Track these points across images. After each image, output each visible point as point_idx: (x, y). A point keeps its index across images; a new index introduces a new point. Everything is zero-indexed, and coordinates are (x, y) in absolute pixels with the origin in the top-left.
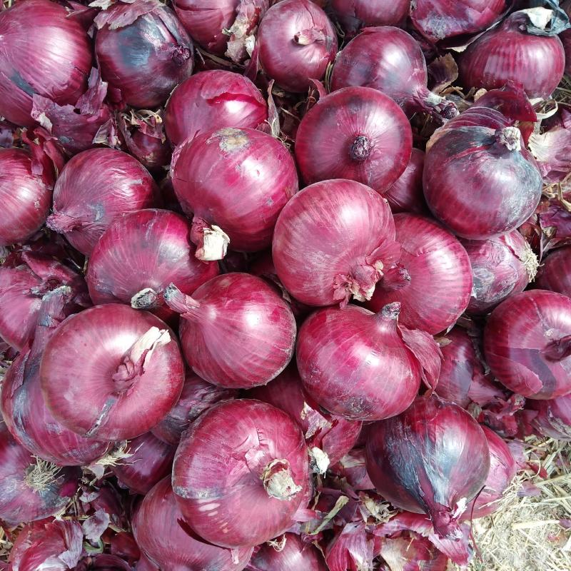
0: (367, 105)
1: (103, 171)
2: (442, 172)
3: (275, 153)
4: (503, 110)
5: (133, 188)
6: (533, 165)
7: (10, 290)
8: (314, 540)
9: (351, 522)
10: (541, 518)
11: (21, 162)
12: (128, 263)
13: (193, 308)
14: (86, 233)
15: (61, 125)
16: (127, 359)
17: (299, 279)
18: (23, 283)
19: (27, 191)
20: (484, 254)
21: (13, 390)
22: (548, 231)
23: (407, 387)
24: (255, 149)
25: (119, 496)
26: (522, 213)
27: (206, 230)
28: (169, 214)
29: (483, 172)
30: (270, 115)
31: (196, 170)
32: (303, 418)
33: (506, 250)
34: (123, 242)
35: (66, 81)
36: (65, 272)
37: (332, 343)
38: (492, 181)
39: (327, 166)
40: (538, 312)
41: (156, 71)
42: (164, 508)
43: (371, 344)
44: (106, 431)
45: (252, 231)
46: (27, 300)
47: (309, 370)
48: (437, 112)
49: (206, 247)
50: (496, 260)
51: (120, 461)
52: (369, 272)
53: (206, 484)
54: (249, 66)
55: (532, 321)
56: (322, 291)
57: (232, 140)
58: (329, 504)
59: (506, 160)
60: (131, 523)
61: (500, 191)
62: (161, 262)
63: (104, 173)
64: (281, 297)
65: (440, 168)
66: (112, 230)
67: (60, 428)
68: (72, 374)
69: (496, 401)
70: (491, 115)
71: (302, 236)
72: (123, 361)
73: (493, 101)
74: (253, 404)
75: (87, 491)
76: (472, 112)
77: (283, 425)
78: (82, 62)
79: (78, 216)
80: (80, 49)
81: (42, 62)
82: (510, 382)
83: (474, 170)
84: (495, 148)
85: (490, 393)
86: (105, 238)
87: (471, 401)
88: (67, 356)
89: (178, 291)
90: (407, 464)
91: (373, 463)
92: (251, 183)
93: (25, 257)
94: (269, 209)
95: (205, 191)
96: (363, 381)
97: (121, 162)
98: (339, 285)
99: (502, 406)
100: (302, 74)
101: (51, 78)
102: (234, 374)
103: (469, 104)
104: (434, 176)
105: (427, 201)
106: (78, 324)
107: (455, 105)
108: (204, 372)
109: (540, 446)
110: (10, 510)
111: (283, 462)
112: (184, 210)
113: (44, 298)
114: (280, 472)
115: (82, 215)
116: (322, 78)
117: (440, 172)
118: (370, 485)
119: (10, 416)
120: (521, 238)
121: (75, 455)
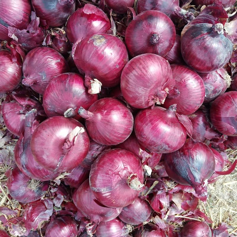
0: (156, 19)
1: (43, 58)
2: (190, 46)
3: (118, 44)
4: (213, 14)
5: (57, 64)
6: (229, 39)
7: (10, 112)
8: (145, 198)
9: (160, 190)
10: (235, 180)
11: (7, 56)
12: (60, 98)
13: (91, 116)
14: (40, 85)
15: (22, 39)
16: (67, 140)
17: (134, 99)
18: (16, 109)
19: (11, 69)
20: (209, 78)
21: (20, 154)
22: (234, 64)
23: (182, 139)
24: (109, 43)
25: (66, 188)
26: (225, 61)
27: (92, 81)
28: (74, 74)
29: (208, 45)
30: (112, 26)
31: (84, 55)
32: (140, 155)
33: (218, 75)
34: (57, 89)
35: (21, 19)
36: (32, 101)
37: (150, 124)
38: (212, 48)
39: (141, 48)
40: (233, 101)
41: (60, 11)
42: (87, 194)
43: (166, 123)
44: (61, 169)
45: (111, 79)
46: (18, 115)
47: (141, 136)
48: (185, 18)
49: (92, 89)
50: (214, 80)
51: (65, 176)
52: (163, 93)
53: (105, 185)
54: (100, 4)
55: (231, 105)
56: (143, 103)
57: (99, 41)
58: (150, 184)
59: (218, 38)
60: (72, 198)
61: (216, 53)
62: (74, 96)
63: (43, 59)
64: (126, 107)
65: (189, 44)
66: (51, 84)
67: (41, 168)
68: (45, 148)
69: (216, 138)
70: (208, 17)
71: (134, 81)
72: (65, 141)
73: (209, 10)
74: (119, 151)
75: (53, 188)
76: (200, 17)
77: (132, 158)
78: (27, 9)
79: (35, 78)
80: (26, 4)
81: (10, 11)
82: (222, 130)
83: (204, 44)
84: (212, 33)
85: (213, 135)
86: (49, 88)
87: (206, 139)
88: (42, 141)
89: (84, 110)
90: (183, 168)
91: (169, 168)
92: (109, 59)
93: (14, 97)
94: (118, 69)
95: (89, 64)
96: (164, 139)
97: (50, 53)
98: (150, 100)
99: (218, 139)
100: (124, 5)
101: (15, 18)
102: (111, 141)
103: (198, 12)
104: (186, 48)
105: (184, 59)
106: (44, 127)
107: (193, 14)
108: (98, 141)
109: (233, 152)
110: (23, 199)
111: (135, 175)
112: (80, 72)
113: (26, 115)
114: (134, 179)
115: (37, 77)
116: (133, 6)
117: (189, 46)
118: (167, 175)
119: (20, 164)
120: (224, 69)
121: (48, 177)
